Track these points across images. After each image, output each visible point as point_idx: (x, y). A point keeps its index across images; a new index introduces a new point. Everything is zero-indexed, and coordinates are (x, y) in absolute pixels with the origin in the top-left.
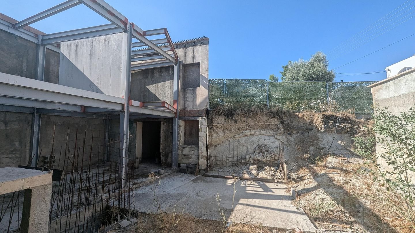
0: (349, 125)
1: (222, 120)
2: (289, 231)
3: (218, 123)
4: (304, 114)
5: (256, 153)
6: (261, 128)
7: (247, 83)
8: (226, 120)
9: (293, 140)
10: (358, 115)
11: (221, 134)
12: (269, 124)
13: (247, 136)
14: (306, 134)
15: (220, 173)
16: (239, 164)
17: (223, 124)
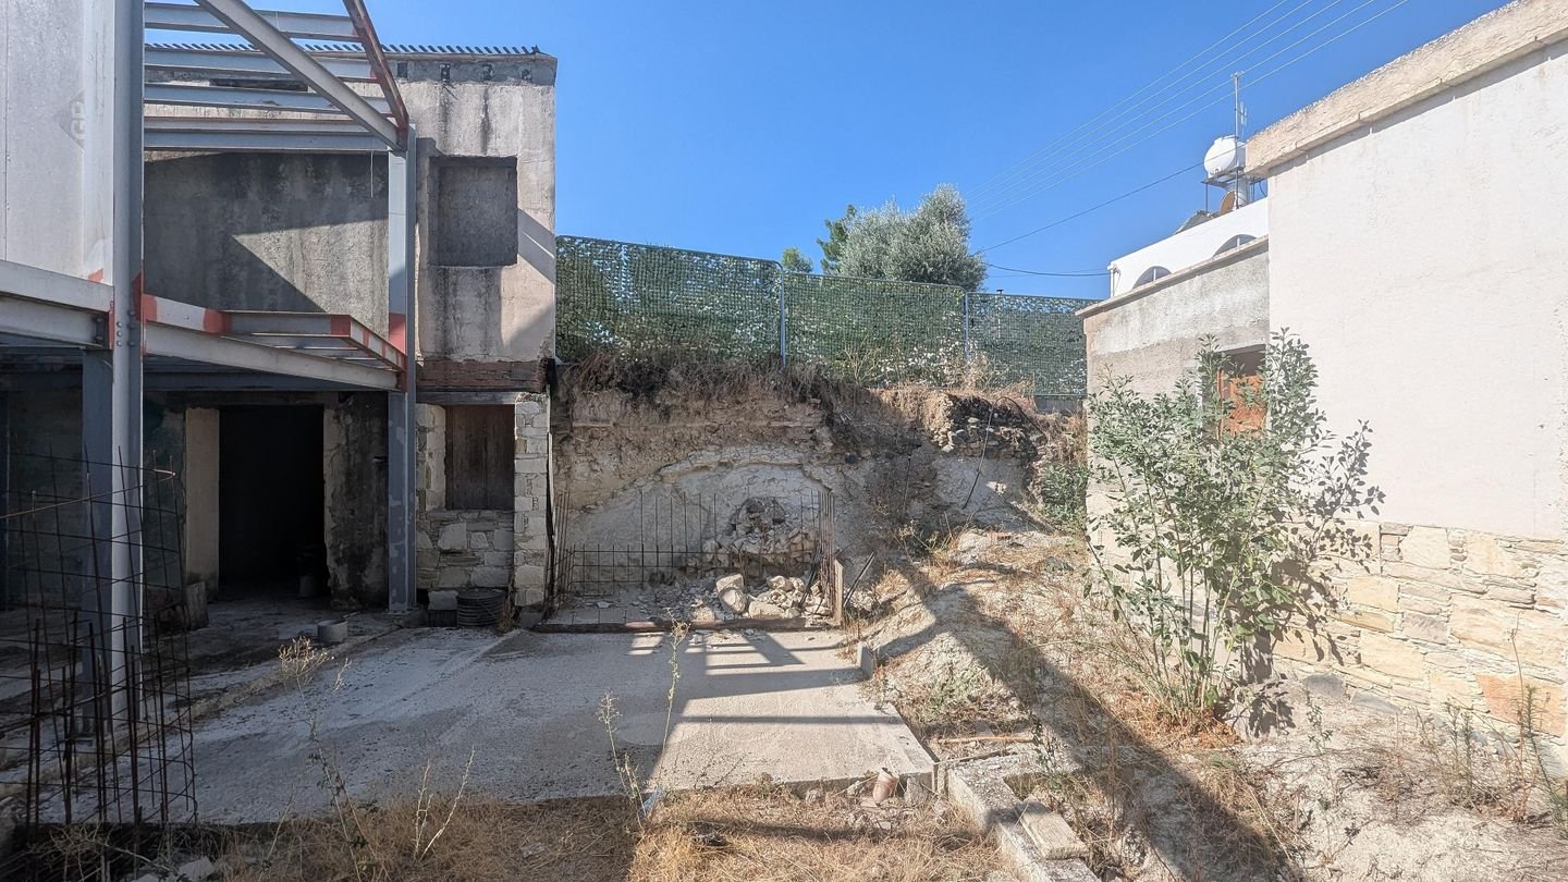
0: (1019, 433)
1: (612, 408)
2: (858, 783)
3: (596, 420)
4: (897, 394)
5: (740, 530)
6: (760, 438)
7: (710, 266)
8: (629, 408)
9: (862, 482)
10: (1042, 403)
11: (607, 463)
12: (786, 423)
13: (705, 468)
14: (901, 460)
15: (604, 613)
16: (678, 574)
17: (614, 424)
